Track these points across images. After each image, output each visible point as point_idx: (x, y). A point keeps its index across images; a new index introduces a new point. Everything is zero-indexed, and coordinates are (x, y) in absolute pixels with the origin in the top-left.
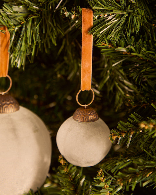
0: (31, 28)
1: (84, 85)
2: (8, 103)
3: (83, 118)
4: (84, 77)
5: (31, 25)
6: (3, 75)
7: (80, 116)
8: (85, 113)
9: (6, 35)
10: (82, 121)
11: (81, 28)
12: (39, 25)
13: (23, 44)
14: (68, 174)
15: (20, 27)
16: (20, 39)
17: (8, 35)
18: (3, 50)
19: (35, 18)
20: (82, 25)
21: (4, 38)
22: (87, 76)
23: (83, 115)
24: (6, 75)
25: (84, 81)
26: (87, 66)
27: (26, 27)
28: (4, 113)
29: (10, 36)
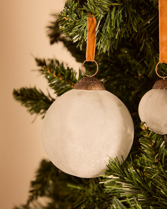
0: (115, 14)
1: (162, 58)
2: (95, 82)
3: (162, 85)
4: (162, 49)
5: (115, 12)
6: (90, 60)
7: (159, 85)
8: (163, 82)
9: (93, 21)
10: (161, 89)
11: (158, 7)
12: (122, 11)
13: (108, 27)
14: (150, 139)
15: (105, 14)
16: (105, 24)
17: (95, 21)
18: (91, 35)
19: (118, 5)
20: (159, 3)
21: (91, 24)
22: (164, 48)
23: (162, 83)
24: (93, 60)
25: (162, 53)
26: (165, 39)
27: (110, 14)
28: (92, 90)
29: (97, 23)
